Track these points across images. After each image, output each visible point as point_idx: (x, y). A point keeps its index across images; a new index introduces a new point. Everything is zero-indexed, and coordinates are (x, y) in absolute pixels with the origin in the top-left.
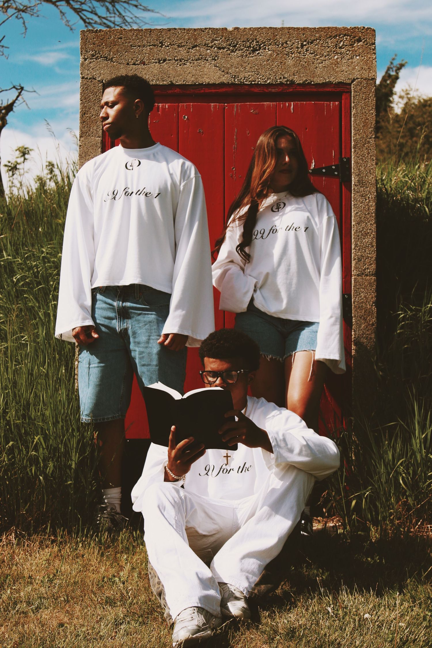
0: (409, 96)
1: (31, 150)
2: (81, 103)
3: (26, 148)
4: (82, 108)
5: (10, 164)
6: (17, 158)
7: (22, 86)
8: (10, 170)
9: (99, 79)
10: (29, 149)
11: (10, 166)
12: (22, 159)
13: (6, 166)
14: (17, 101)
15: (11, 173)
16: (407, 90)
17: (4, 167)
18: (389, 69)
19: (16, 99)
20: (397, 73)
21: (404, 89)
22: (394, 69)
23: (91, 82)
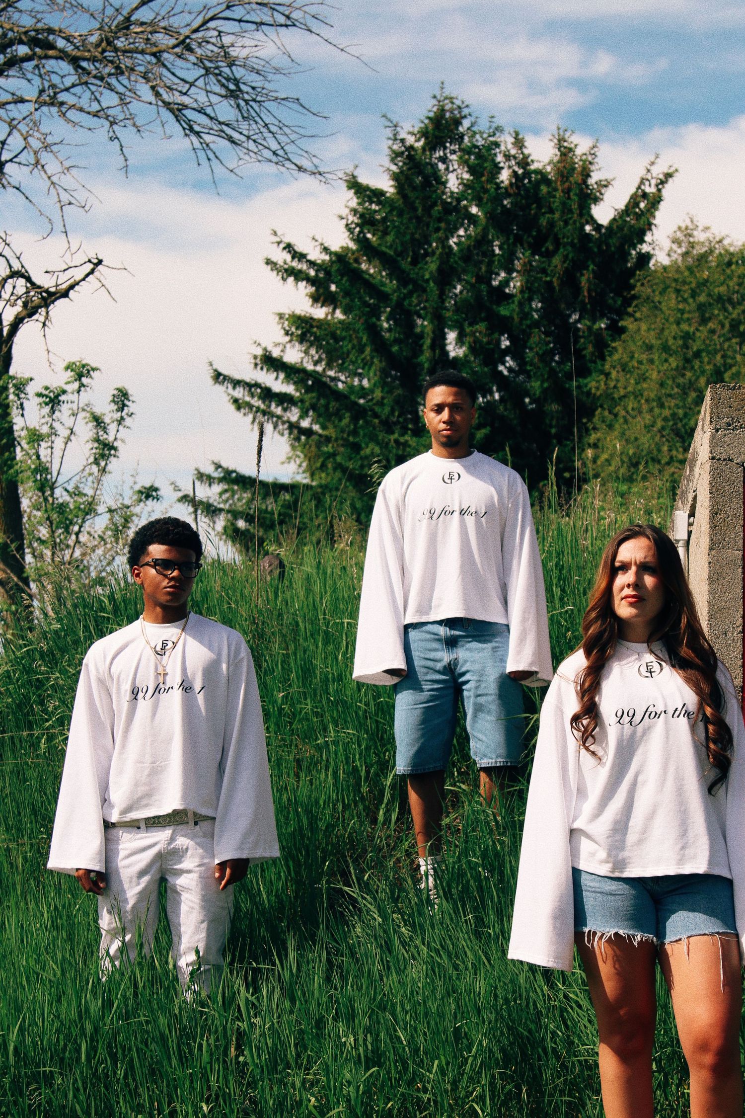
0: (691, 240)
1: (94, 369)
2: (711, 497)
3: (84, 366)
4: (712, 505)
5: (47, 392)
6: (67, 383)
7: (100, 258)
8: (47, 404)
9: (738, 461)
10: (89, 368)
11: (47, 396)
12: (76, 385)
13: (39, 395)
14: (82, 283)
15: (47, 409)
16: (687, 228)
17: (36, 398)
18: (642, 182)
19: (84, 279)
20: (659, 190)
21: (683, 226)
22: (653, 182)
23: (726, 465)
